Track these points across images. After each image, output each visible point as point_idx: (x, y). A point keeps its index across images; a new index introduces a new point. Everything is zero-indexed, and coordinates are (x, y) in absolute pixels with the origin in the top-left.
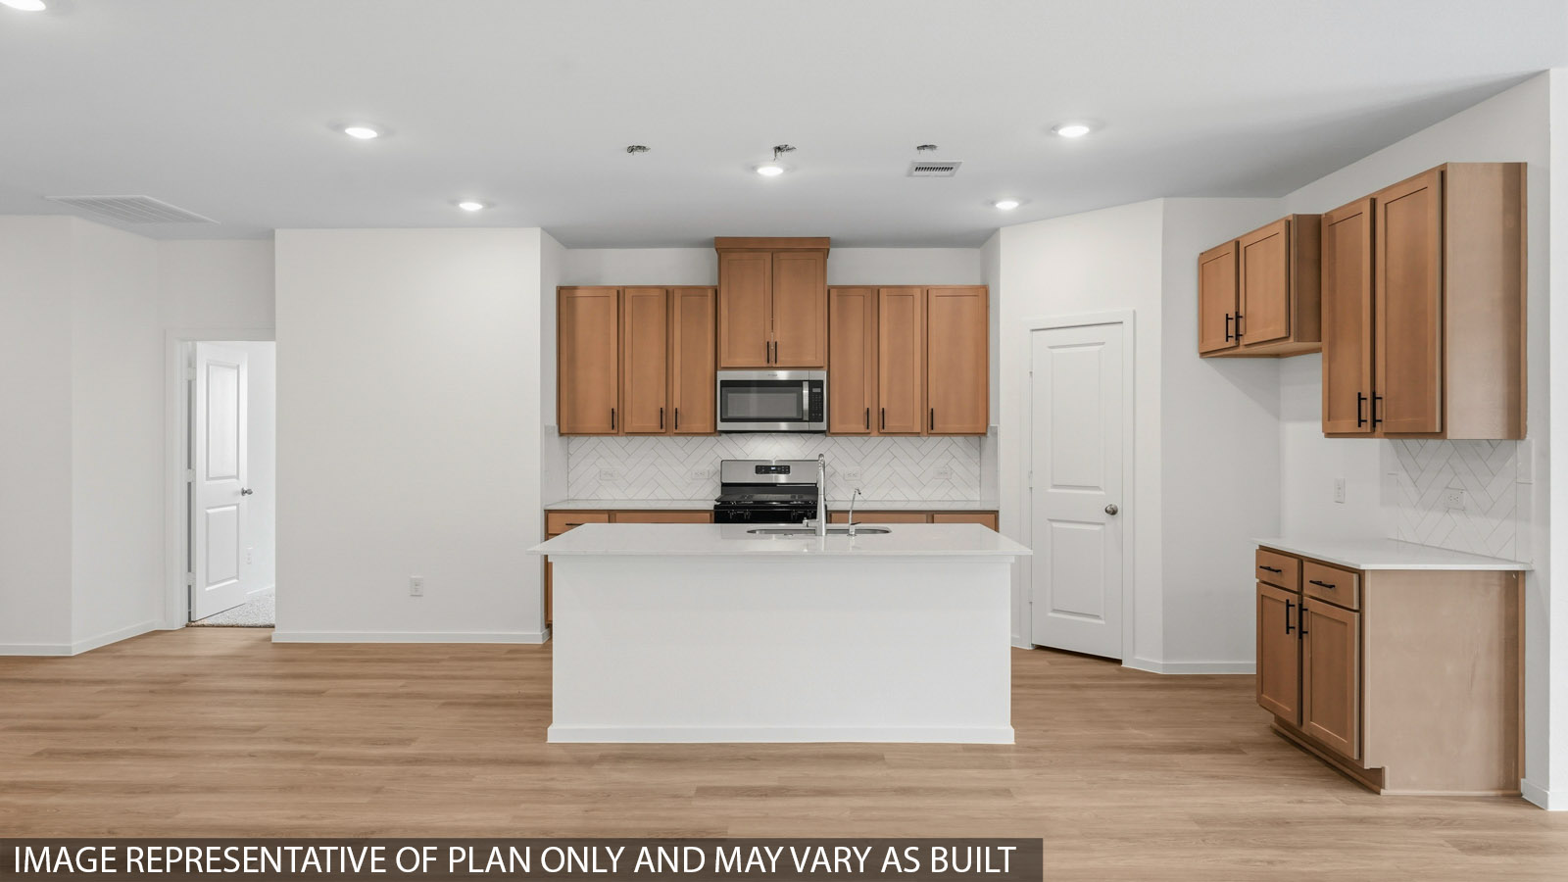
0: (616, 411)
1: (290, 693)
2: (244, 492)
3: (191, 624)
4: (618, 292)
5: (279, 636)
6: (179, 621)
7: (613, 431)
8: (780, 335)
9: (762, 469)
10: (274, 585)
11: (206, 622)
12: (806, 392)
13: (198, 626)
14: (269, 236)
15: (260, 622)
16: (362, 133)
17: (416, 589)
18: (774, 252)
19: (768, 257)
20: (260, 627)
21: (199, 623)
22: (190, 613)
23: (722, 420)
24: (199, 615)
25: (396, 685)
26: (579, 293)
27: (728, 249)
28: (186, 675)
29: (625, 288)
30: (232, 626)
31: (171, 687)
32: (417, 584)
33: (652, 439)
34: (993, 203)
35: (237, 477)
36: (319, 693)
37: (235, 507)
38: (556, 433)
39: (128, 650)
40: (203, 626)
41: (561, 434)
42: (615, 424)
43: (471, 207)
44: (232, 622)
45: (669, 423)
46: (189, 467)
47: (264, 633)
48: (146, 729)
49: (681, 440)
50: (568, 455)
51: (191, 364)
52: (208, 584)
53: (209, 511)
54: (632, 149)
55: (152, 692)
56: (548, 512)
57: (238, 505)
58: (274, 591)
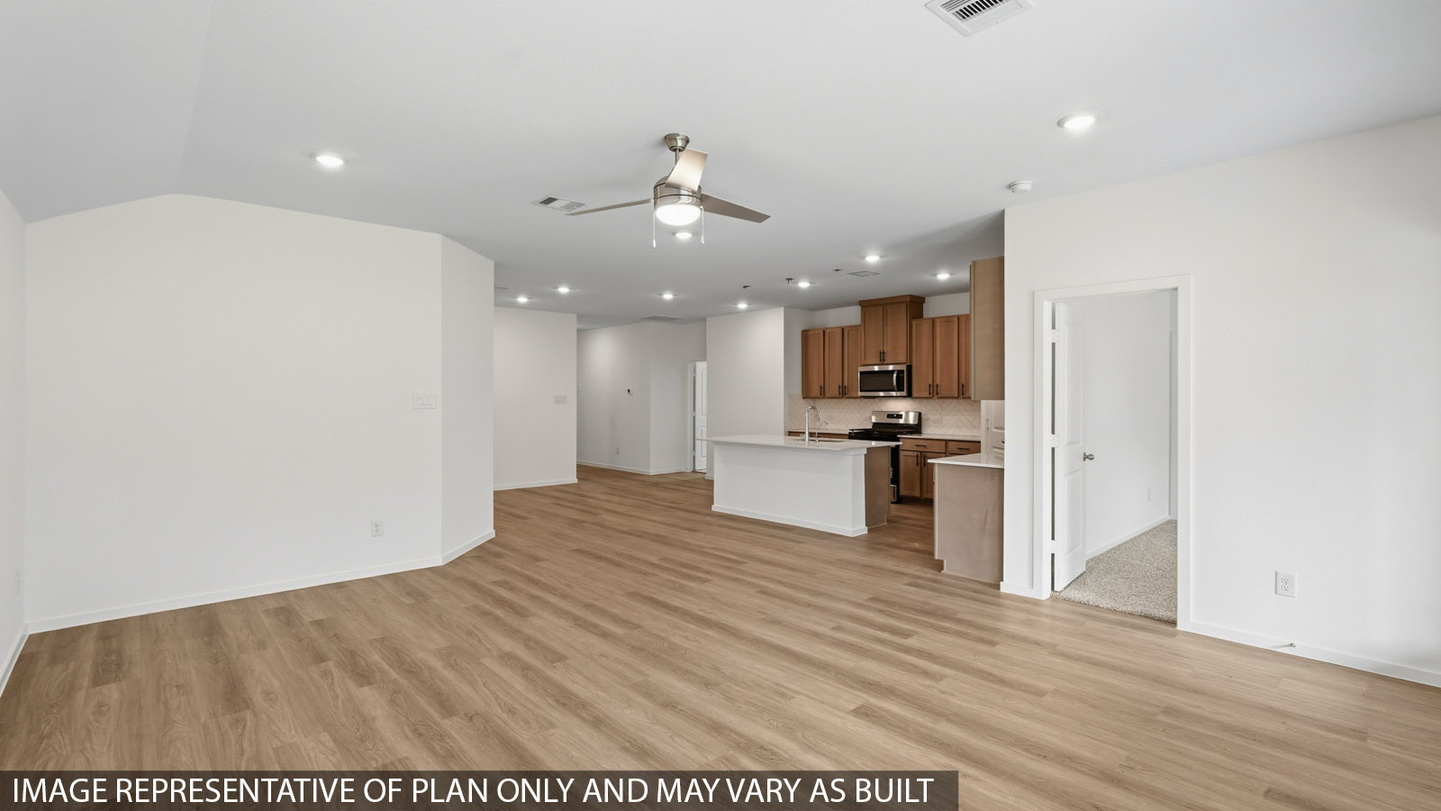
0: (822, 387)
3: (694, 471)
4: (824, 331)
6: (689, 469)
7: (822, 396)
8: (888, 349)
9: (890, 416)
11: (700, 471)
12: (895, 375)
14: (705, 320)
16: (668, 296)
18: (884, 305)
19: (881, 308)
21: (697, 471)
22: (694, 467)
23: (861, 391)
24: (697, 468)
26: (810, 333)
27: (867, 306)
29: (826, 329)
33: (834, 400)
34: (935, 275)
38: (801, 397)
41: (804, 398)
42: (822, 394)
45: (843, 393)
46: (693, 410)
49: (848, 400)
51: (695, 370)
52: (702, 457)
53: (700, 428)
54: (745, 287)
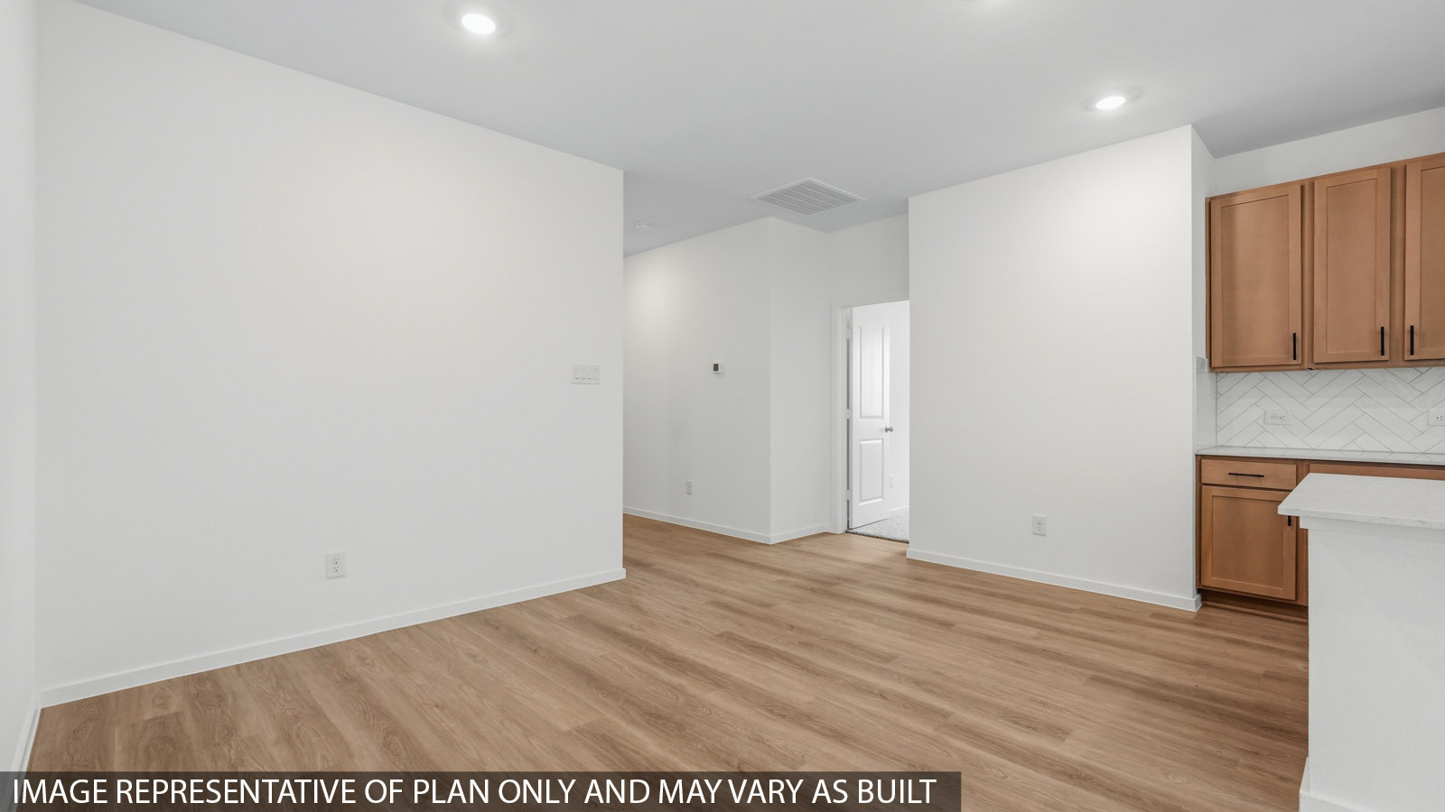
0: (1299, 336)
1: (921, 618)
2: (887, 430)
3: (849, 531)
4: (1302, 188)
5: (914, 552)
6: (841, 528)
7: (1295, 362)
10: (908, 506)
11: (859, 531)
13: (853, 533)
15: (898, 537)
17: (1039, 528)
20: (898, 541)
21: (854, 531)
22: (848, 522)
24: (854, 525)
25: (1027, 634)
26: (1238, 200)
28: (839, 578)
29: (1312, 182)
30: (877, 537)
31: (826, 588)
32: (1040, 523)
35: (882, 417)
36: (948, 625)
37: (880, 441)
38: (1206, 368)
39: (805, 546)
40: (856, 534)
41: (1212, 368)
42: (1298, 353)
43: (1111, 103)
44: (877, 534)
45: (1397, 348)
46: (848, 408)
47: (900, 547)
48: (800, 630)
50: (1217, 395)
51: (849, 327)
52: (861, 501)
53: (862, 443)
55: (812, 590)
56: (1200, 459)
57: (882, 439)
58: (908, 510)
